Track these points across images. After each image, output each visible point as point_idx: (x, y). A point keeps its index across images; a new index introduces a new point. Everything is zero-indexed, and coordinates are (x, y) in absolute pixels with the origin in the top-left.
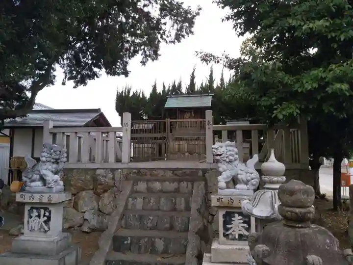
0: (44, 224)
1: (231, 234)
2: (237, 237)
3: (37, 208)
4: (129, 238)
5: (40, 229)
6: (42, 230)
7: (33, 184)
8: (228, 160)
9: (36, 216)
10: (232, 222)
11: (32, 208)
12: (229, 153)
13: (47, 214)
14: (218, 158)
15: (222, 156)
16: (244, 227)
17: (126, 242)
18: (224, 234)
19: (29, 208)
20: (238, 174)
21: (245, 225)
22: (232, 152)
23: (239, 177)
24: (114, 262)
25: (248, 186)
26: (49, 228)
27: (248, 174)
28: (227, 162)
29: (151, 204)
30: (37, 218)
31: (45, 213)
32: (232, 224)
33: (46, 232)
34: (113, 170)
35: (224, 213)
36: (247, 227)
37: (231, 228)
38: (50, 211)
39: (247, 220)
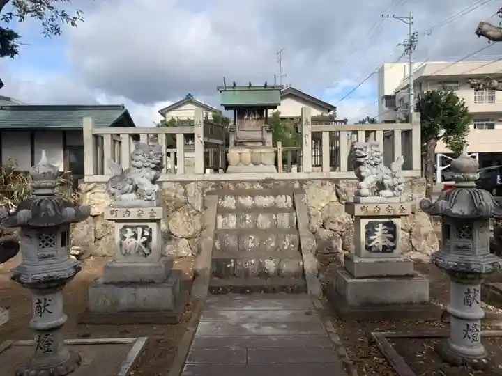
0: (143, 247)
1: (374, 246)
2: (381, 249)
3: (131, 227)
4: (232, 261)
5: (138, 252)
6: (141, 253)
7: (125, 197)
8: (373, 163)
9: (132, 237)
10: (376, 233)
11: (125, 227)
12: (374, 154)
13: (147, 233)
14: (362, 160)
15: (366, 158)
16: (388, 238)
17: (229, 266)
18: (366, 246)
19: (121, 228)
20: (383, 179)
21: (390, 235)
22: (378, 153)
23: (385, 181)
24: (221, 289)
25: (395, 192)
26: (150, 251)
27: (395, 179)
28: (372, 165)
29: (247, 222)
30: (133, 239)
31: (143, 233)
32: (375, 235)
33: (145, 255)
34: (184, 183)
35: (367, 223)
36: (392, 237)
37: (375, 239)
38: (151, 229)
39: (392, 229)
